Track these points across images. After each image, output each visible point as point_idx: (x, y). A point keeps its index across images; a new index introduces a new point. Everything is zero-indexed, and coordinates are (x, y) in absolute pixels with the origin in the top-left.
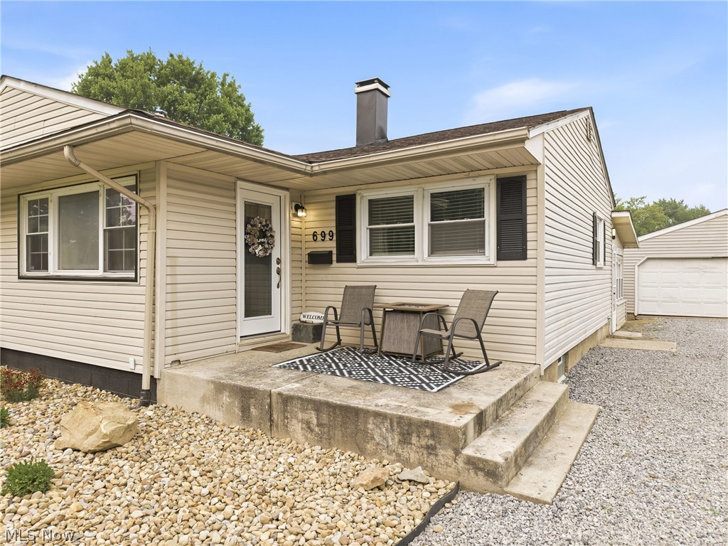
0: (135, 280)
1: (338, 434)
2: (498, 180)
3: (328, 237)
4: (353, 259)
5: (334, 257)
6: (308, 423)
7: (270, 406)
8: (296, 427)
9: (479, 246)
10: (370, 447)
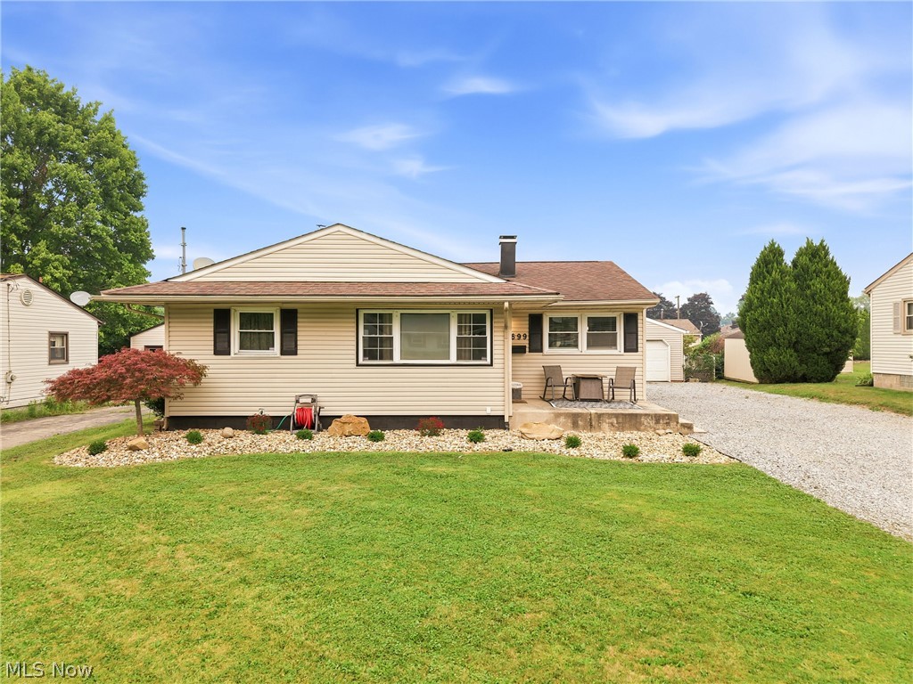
0: (491, 365)
1: (627, 425)
2: (625, 314)
3: (522, 338)
4: (541, 350)
5: (527, 349)
6: (612, 424)
7: (590, 419)
8: (605, 426)
9: (613, 344)
10: (642, 427)
